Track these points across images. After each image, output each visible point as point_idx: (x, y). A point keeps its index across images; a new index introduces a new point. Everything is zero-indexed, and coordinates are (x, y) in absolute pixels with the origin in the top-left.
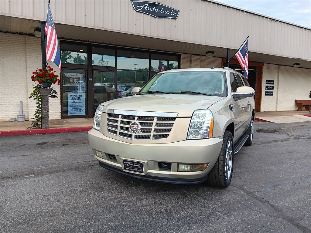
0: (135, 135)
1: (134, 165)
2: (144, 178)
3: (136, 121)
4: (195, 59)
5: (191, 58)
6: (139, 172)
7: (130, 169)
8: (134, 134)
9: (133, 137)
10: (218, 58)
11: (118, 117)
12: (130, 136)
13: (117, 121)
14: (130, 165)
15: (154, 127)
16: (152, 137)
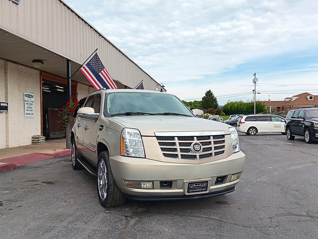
0: (200, 156)
1: (199, 185)
2: (203, 197)
3: (196, 141)
4: (12, 67)
5: (6, 66)
6: (202, 191)
7: (194, 190)
8: (198, 155)
9: (198, 157)
10: (36, 71)
11: (174, 140)
12: (194, 157)
13: (174, 144)
14: (195, 187)
15: (213, 146)
16: (213, 154)
